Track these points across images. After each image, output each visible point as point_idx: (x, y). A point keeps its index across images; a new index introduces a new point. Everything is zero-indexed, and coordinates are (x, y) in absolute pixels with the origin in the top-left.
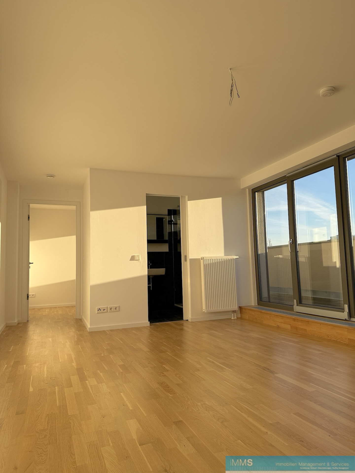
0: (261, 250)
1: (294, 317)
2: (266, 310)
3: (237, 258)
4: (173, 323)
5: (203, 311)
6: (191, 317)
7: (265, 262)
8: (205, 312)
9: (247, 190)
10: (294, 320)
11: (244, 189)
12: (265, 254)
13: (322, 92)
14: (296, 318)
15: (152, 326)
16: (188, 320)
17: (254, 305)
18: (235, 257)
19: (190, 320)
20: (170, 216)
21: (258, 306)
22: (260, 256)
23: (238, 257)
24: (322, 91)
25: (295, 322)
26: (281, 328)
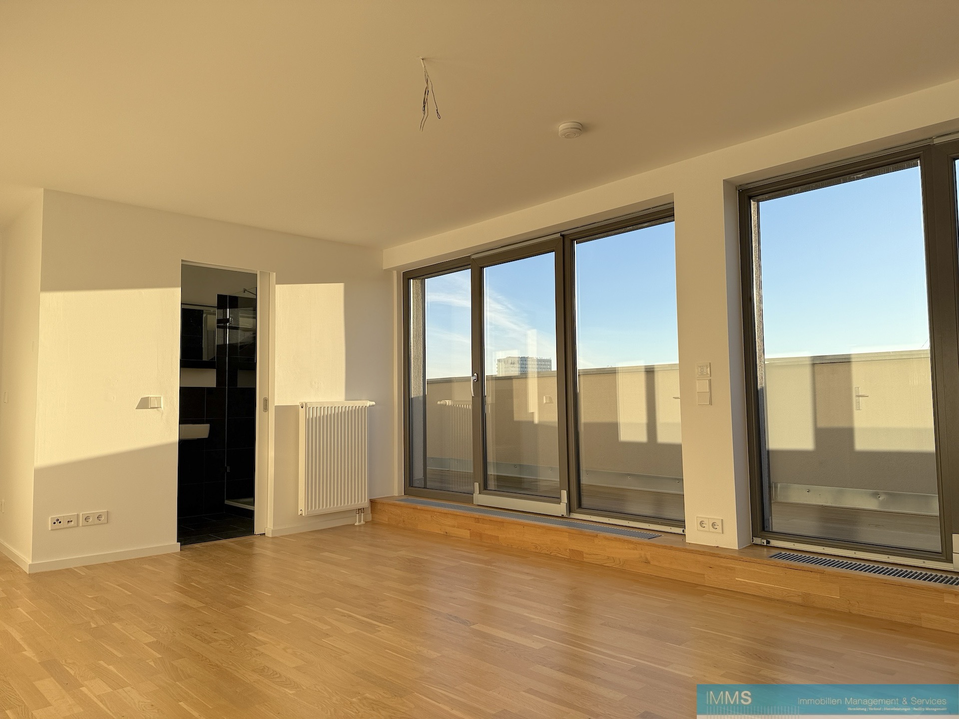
0: (416, 391)
1: (477, 515)
2: (422, 503)
3: (373, 406)
4: (232, 542)
5: (300, 513)
6: (272, 528)
7: (422, 412)
8: (304, 515)
9: (395, 273)
10: (477, 520)
11: (389, 271)
12: (421, 399)
13: (563, 130)
14: (480, 517)
15: (187, 553)
16: (265, 534)
17: (397, 495)
18: (369, 403)
19: (269, 534)
20: (221, 311)
21: (405, 497)
22: (414, 401)
23: (374, 403)
24: (562, 127)
25: (478, 524)
26: (452, 537)
